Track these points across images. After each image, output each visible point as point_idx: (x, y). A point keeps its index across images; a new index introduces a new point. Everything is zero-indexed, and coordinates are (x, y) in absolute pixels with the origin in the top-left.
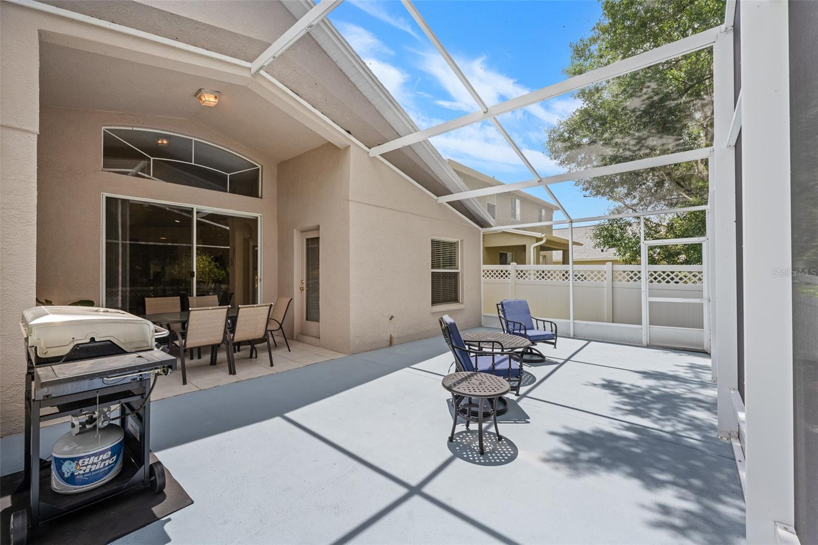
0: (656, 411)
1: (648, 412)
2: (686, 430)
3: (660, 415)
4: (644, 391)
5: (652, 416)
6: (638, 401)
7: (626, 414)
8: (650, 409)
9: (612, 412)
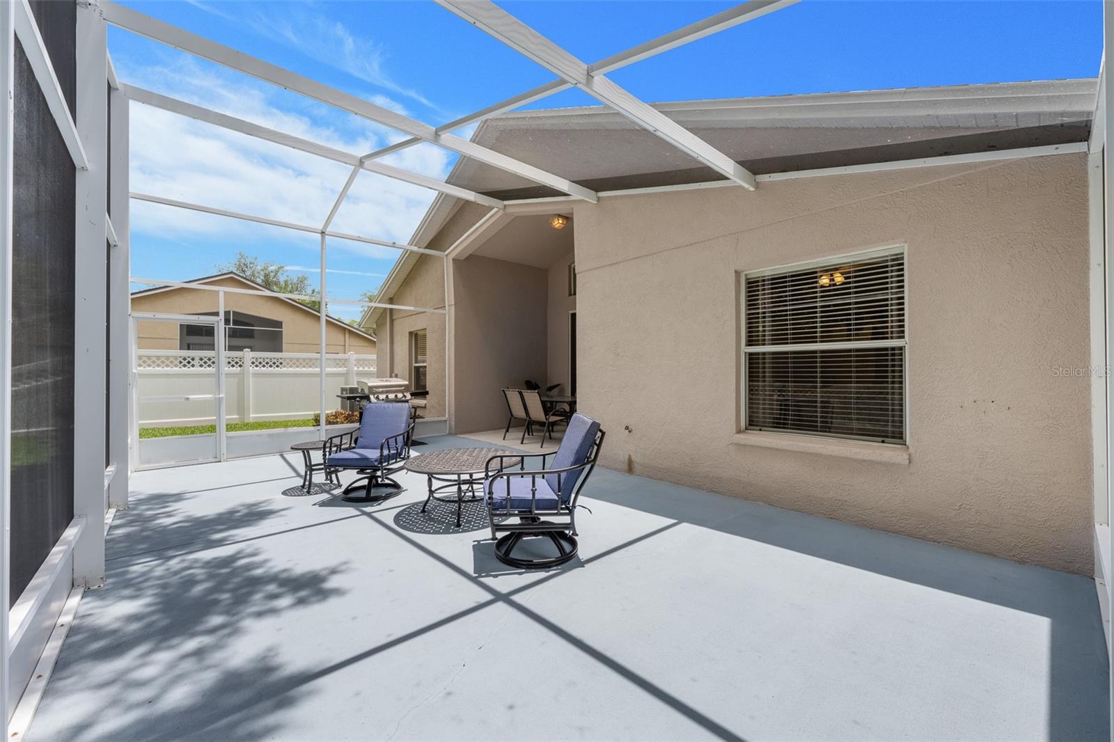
0: (199, 578)
1: (211, 570)
2: (151, 571)
3: (192, 575)
4: (241, 608)
5: (202, 567)
6: (236, 580)
7: (238, 553)
8: (210, 577)
9: (256, 547)
